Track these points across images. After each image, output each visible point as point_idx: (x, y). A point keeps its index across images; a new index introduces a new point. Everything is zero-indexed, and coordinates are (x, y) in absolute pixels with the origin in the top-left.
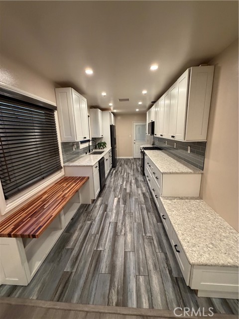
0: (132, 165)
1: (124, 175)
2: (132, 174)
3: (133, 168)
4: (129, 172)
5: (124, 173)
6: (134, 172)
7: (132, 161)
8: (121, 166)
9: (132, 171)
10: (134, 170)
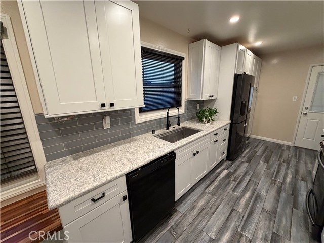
0: (283, 168)
1: (239, 198)
2: (268, 206)
3: (280, 180)
4: (263, 193)
5: (246, 190)
6: (277, 201)
7: (286, 155)
8: (249, 161)
9: (273, 192)
10: (279, 192)
